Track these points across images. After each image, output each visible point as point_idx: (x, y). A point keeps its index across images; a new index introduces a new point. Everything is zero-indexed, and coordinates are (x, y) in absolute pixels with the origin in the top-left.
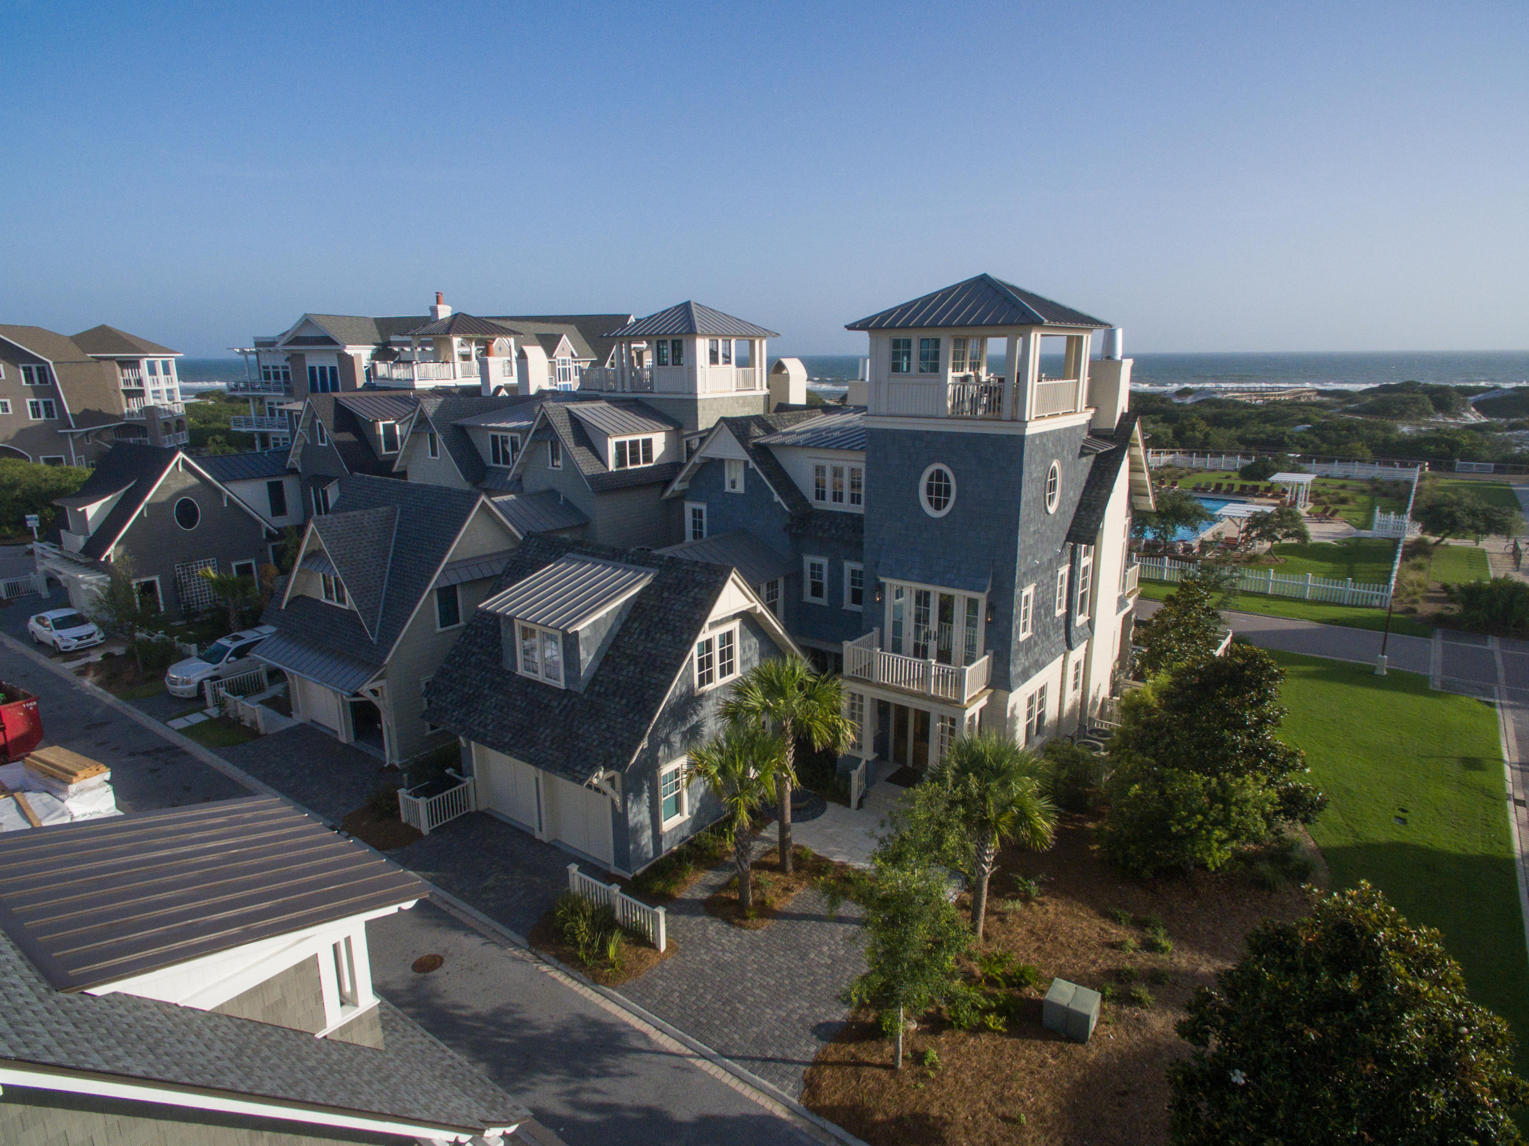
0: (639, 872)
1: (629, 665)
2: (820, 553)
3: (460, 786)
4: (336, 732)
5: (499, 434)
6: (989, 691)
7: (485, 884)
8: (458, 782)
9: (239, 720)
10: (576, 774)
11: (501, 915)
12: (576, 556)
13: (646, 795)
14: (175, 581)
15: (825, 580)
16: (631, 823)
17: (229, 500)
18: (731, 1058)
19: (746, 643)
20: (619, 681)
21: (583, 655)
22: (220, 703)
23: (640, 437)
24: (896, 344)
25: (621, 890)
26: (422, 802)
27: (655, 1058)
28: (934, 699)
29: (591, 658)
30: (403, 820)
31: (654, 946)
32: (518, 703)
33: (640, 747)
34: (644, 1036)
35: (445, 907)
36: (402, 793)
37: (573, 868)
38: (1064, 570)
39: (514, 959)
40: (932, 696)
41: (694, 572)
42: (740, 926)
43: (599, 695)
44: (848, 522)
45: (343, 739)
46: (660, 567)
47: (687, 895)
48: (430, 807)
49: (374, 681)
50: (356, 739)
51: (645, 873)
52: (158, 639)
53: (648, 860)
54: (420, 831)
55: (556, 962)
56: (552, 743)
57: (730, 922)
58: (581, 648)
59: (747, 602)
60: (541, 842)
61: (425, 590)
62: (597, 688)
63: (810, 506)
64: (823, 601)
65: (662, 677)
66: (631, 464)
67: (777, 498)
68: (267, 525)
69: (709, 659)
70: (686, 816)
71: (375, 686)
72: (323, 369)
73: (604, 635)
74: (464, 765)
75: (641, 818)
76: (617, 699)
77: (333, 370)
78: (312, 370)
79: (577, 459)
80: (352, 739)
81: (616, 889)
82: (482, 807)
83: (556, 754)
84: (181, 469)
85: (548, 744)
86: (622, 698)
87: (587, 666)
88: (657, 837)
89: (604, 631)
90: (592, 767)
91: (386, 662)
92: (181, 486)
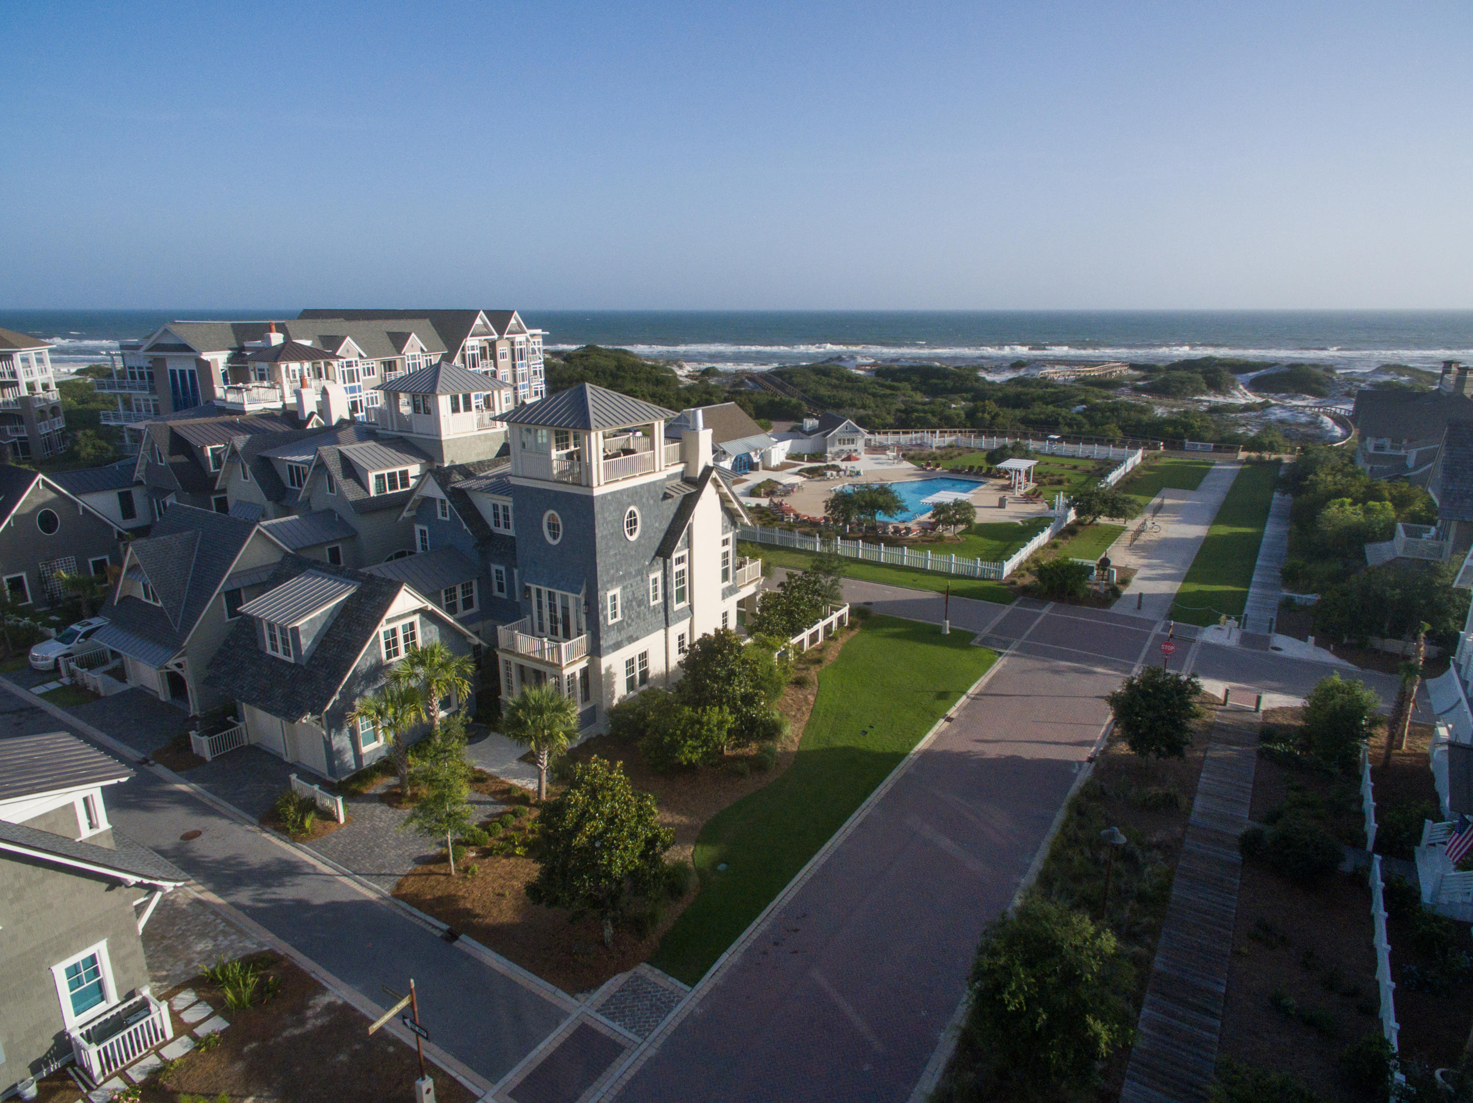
0: (343, 779)
1: (334, 647)
2: (500, 563)
3: (235, 728)
4: (157, 693)
5: (294, 465)
6: (588, 658)
7: (242, 790)
8: (233, 725)
9: (85, 687)
10: (291, 718)
11: (248, 808)
12: (313, 571)
13: (345, 731)
14: (40, 577)
15: (504, 581)
16: (335, 748)
17: (84, 509)
18: (360, 875)
19: (427, 629)
20: (325, 657)
21: (303, 640)
22: (72, 674)
23: (397, 470)
25: (324, 789)
26: (205, 740)
27: (315, 877)
28: (548, 664)
29: (309, 643)
30: (195, 752)
31: (337, 820)
32: (266, 672)
33: (332, 700)
34: (314, 867)
35: (210, 804)
36: (193, 734)
37: (294, 777)
38: (658, 575)
39: (249, 831)
40: (547, 661)
41: (381, 584)
42: (397, 807)
43: (312, 667)
45: (164, 698)
46: (362, 581)
47: (372, 791)
48: (212, 744)
49: (179, 657)
50: (172, 698)
51: (347, 779)
52: (25, 625)
53: (352, 771)
54: (204, 758)
55: (273, 832)
56: (282, 698)
57: (391, 806)
58: (301, 637)
59: (420, 603)
60: (287, 763)
61: (212, 595)
62: (313, 662)
63: (491, 531)
64: (504, 596)
66: (390, 489)
67: (465, 527)
68: (117, 528)
69: (395, 642)
70: (383, 743)
71: (179, 661)
72: (182, 373)
73: (319, 628)
74: (239, 716)
75: (343, 744)
76: (324, 669)
77: (192, 373)
78: (173, 372)
79: (344, 489)
80: (170, 698)
81: (316, 787)
82: (253, 742)
83: (281, 704)
84: (41, 487)
85: (279, 699)
86: (327, 669)
87: (306, 647)
88: (358, 756)
89: (319, 626)
90: (302, 714)
91: (185, 644)
92: (40, 500)
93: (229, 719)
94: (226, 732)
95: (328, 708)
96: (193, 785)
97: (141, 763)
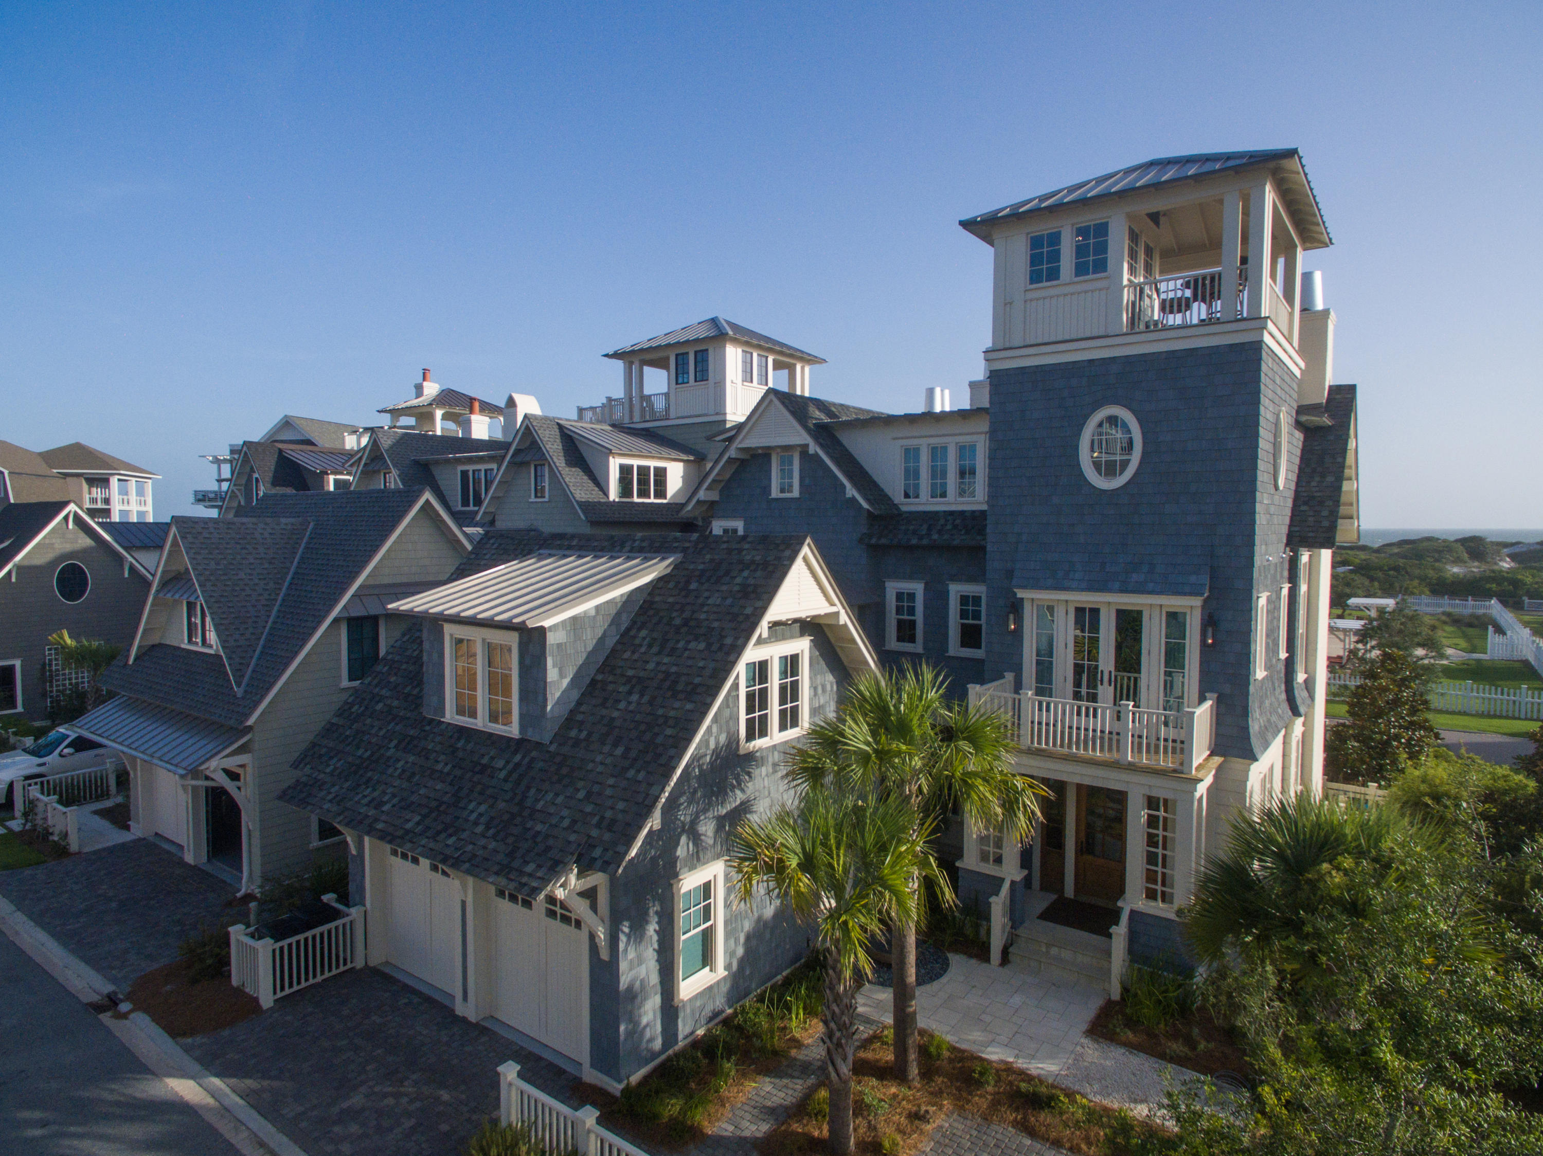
0: (634, 1079)
1: (630, 693)
2: (911, 577)
3: (339, 922)
4: (181, 847)
5: (471, 468)
6: (1218, 760)
7: (345, 1105)
8: (335, 914)
9: (47, 833)
10: (524, 880)
13: (652, 928)
14: (44, 665)
15: (919, 617)
16: (624, 981)
17: (132, 568)
19: (819, 679)
20: (613, 719)
21: (552, 674)
22: (31, 807)
23: (652, 464)
24: (1036, 242)
25: (599, 1121)
26: (265, 948)
28: (1132, 768)
29: (565, 682)
30: (235, 982)
32: (439, 767)
33: (645, 831)
36: (237, 932)
37: (510, 1071)
38: (1285, 592)
40: (1130, 763)
41: (740, 551)
43: (577, 743)
44: (958, 522)
45: (189, 858)
46: (684, 551)
47: (726, 1128)
48: (278, 958)
49: (236, 753)
50: (209, 860)
51: (646, 1079)
53: (654, 1055)
54: (256, 1000)
56: (488, 828)
58: (550, 661)
59: (827, 604)
60: (464, 1020)
61: (324, 618)
62: (573, 733)
63: (896, 506)
64: (916, 648)
65: (689, 706)
66: (639, 496)
67: (850, 491)
70: (721, 972)
71: (231, 763)
73: (591, 646)
74: (352, 887)
75: (642, 971)
76: (606, 749)
79: (567, 480)
80: (204, 858)
81: (589, 1116)
82: (375, 961)
83: (493, 845)
84: (71, 525)
85: (479, 829)
86: (615, 745)
87: (558, 695)
88: (670, 1010)
89: (590, 640)
90: (555, 868)
91: (250, 722)
92: (68, 547)
93: (326, 898)
94: (317, 931)
95: (633, 853)
96: (216, 1081)
97: (99, 1008)
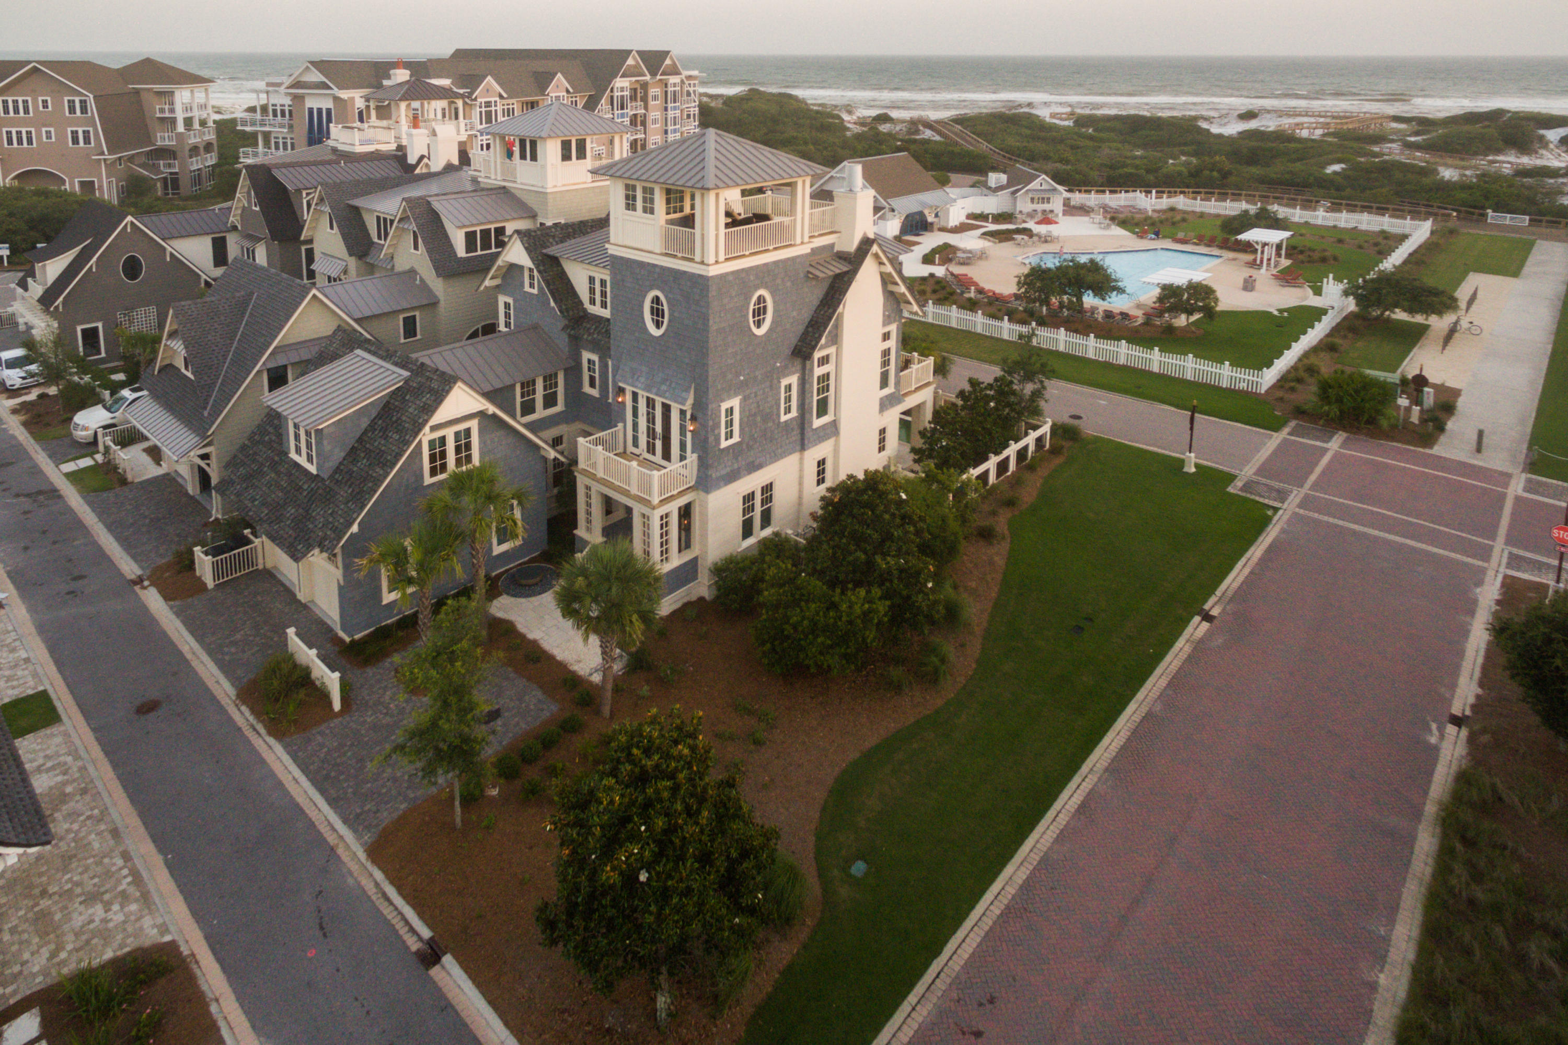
1: (364, 458)
2: (593, 351)
3: (249, 547)
9: (116, 469)
11: (227, 668)
14: (116, 327)
17: (172, 256)
19: (486, 438)
20: (353, 472)
22: (107, 451)
23: (492, 226)
26: (209, 559)
30: (197, 575)
33: (350, 533)
36: (197, 550)
37: (293, 631)
48: (215, 565)
49: (204, 446)
51: (361, 638)
52: (85, 383)
54: (206, 584)
63: (585, 310)
64: (596, 393)
66: (482, 249)
67: (554, 307)
68: (205, 276)
69: (443, 455)
71: (203, 452)
72: (320, 111)
77: (329, 111)
78: (311, 110)
80: (198, 494)
81: (314, 653)
82: (268, 566)
93: (246, 532)
94: (239, 550)
95: (344, 542)
97: (134, 583)
